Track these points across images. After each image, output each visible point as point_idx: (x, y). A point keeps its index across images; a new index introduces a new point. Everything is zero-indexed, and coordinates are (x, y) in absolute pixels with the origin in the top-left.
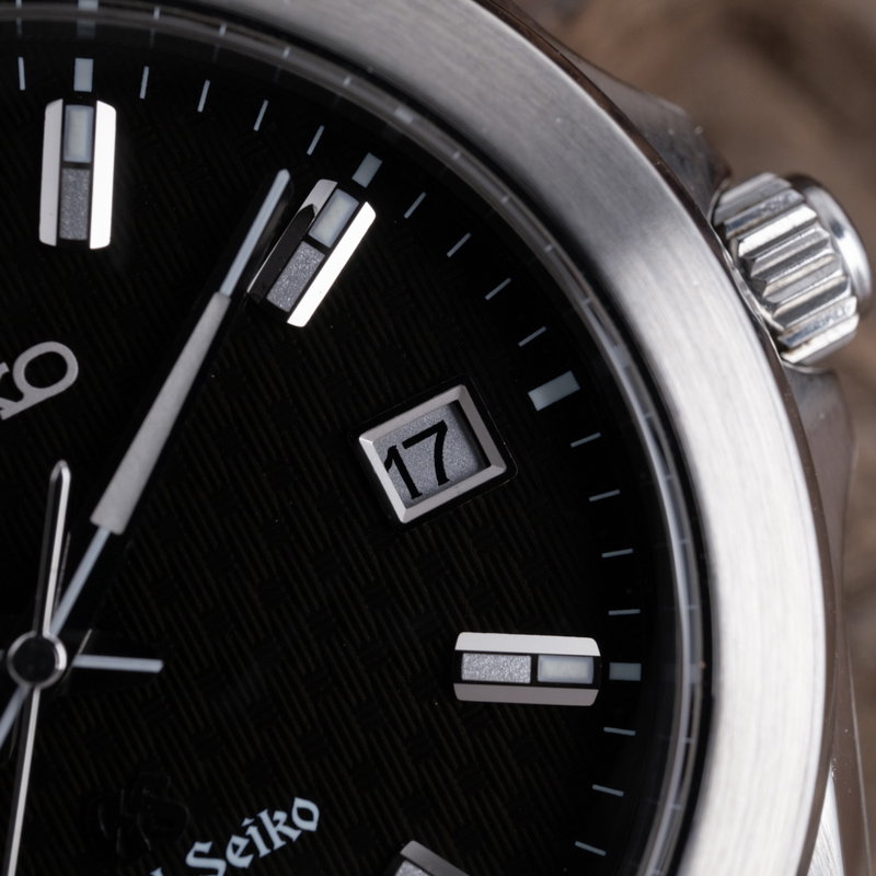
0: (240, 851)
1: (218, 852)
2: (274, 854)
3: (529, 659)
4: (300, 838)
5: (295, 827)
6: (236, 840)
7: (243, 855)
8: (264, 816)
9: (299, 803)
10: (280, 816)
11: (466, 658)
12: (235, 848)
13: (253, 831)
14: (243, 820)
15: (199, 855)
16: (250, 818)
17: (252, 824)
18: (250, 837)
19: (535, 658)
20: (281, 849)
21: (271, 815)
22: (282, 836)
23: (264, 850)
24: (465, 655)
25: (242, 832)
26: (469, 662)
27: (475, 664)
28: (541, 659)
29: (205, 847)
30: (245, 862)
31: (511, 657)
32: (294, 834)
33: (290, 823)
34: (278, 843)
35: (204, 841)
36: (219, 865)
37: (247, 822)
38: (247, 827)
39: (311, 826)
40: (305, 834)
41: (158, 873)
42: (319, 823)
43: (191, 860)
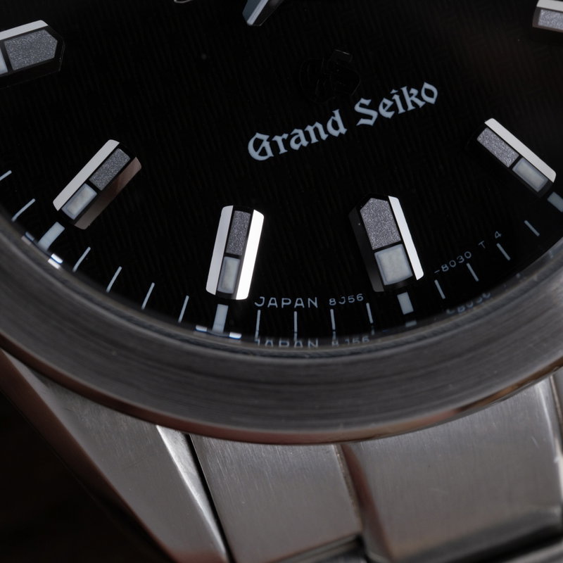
0: (387, 108)
1: (374, 106)
2: (407, 113)
4: (424, 106)
5: (422, 99)
6: (385, 101)
7: (388, 111)
8: (404, 90)
9: (426, 86)
10: (414, 91)
11: (543, 13)
12: (385, 105)
13: (396, 98)
14: (391, 91)
15: (362, 106)
16: (396, 90)
17: (397, 94)
18: (394, 101)
20: (412, 111)
21: (409, 90)
22: (413, 103)
23: (401, 110)
24: (542, 11)
25: (390, 97)
26: (544, 15)
27: (547, 17)
29: (367, 102)
30: (389, 115)
32: (421, 104)
33: (419, 96)
34: (411, 107)
35: (366, 98)
36: (374, 114)
37: (394, 91)
38: (394, 94)
39: (432, 101)
40: (427, 104)
41: (337, 112)
42: (437, 100)
43: (358, 108)
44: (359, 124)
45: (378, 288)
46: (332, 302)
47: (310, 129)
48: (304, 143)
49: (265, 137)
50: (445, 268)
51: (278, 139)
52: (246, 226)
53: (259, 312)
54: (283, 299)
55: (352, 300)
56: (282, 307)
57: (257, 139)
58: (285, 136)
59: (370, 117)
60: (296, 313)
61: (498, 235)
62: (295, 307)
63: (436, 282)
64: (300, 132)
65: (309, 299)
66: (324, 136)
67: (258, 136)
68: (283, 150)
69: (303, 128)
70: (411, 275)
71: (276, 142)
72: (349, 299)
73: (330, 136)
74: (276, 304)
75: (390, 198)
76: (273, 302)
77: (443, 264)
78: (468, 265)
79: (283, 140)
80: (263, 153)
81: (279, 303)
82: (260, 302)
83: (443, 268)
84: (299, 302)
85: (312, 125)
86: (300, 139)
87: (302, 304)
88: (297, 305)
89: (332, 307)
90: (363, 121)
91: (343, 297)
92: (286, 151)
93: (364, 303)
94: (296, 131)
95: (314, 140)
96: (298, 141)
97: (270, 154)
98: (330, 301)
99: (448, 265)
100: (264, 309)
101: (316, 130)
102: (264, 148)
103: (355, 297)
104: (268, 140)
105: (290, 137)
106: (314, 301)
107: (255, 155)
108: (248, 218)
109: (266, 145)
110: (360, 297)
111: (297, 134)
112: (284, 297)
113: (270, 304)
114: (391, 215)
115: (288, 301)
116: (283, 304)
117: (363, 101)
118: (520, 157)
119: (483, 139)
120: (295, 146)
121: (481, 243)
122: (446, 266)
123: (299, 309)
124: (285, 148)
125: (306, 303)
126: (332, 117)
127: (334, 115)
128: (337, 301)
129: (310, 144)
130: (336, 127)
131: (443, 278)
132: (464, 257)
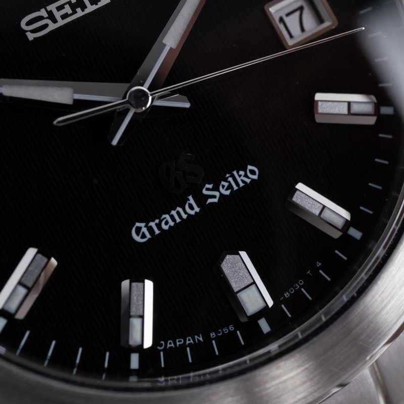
0: (225, 188)
1: (216, 188)
2: (240, 189)
3: (346, 104)
4: (250, 182)
5: (248, 177)
6: (223, 183)
7: (226, 190)
8: (235, 173)
9: (250, 167)
10: (242, 173)
11: (320, 103)
12: (223, 187)
13: (230, 179)
14: (226, 175)
15: (208, 189)
17: (230, 176)
18: (229, 182)
19: (349, 103)
20: (243, 187)
21: (238, 173)
22: (243, 181)
23: (235, 188)
25: (226, 180)
26: (321, 105)
27: (323, 106)
28: (351, 104)
29: (210, 186)
30: (228, 193)
31: (339, 103)
32: (248, 181)
33: (246, 176)
34: (242, 184)
35: (209, 184)
36: (217, 194)
37: (228, 175)
38: (228, 177)
39: (255, 177)
40: (253, 180)
41: (190, 197)
42: (259, 176)
43: (205, 192)
44: (207, 203)
45: (243, 320)
46: (213, 335)
47: (174, 213)
48: (171, 223)
49: (142, 225)
50: (287, 295)
51: (152, 224)
52: (142, 293)
53: (162, 353)
54: (177, 340)
55: (226, 331)
56: (178, 346)
57: (137, 227)
58: (157, 221)
59: (214, 197)
60: (188, 349)
61: (319, 264)
62: (187, 344)
63: (283, 306)
64: (167, 216)
65: (196, 337)
66: (185, 216)
67: (138, 224)
68: (157, 232)
69: (169, 213)
70: (265, 305)
71: (151, 227)
72: (224, 330)
73: (189, 215)
74: (173, 345)
75: (240, 252)
76: (170, 343)
77: (285, 292)
78: (303, 289)
79: (156, 224)
80: (144, 236)
81: (175, 344)
82: (161, 345)
83: (286, 295)
84: (189, 340)
85: (175, 210)
86: (168, 222)
87: (192, 341)
88: (188, 342)
89: (213, 339)
90: (210, 201)
91: (220, 330)
92: (160, 232)
93: (235, 331)
94: (164, 216)
95: (178, 220)
96: (167, 223)
97: (148, 236)
98: (211, 335)
99: (289, 293)
100: (165, 350)
101: (178, 213)
102: (143, 233)
103: (228, 329)
104: (145, 227)
105: (161, 222)
106: (200, 337)
107: (138, 239)
108: (142, 286)
109: (144, 230)
110: (231, 328)
111: (165, 218)
112: (178, 339)
113: (169, 346)
114: (243, 265)
115: (181, 341)
116: (178, 344)
117: (208, 186)
118: (324, 207)
119: (297, 198)
120: (165, 227)
121: (309, 272)
122: (288, 293)
123: (190, 345)
124: (159, 230)
125: (194, 340)
126: (188, 202)
127: (189, 200)
128: (216, 334)
129: (176, 224)
130: (192, 208)
131: (286, 302)
132: (298, 284)
